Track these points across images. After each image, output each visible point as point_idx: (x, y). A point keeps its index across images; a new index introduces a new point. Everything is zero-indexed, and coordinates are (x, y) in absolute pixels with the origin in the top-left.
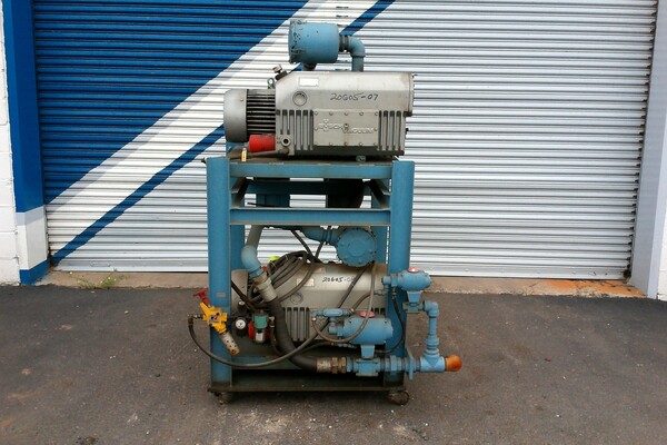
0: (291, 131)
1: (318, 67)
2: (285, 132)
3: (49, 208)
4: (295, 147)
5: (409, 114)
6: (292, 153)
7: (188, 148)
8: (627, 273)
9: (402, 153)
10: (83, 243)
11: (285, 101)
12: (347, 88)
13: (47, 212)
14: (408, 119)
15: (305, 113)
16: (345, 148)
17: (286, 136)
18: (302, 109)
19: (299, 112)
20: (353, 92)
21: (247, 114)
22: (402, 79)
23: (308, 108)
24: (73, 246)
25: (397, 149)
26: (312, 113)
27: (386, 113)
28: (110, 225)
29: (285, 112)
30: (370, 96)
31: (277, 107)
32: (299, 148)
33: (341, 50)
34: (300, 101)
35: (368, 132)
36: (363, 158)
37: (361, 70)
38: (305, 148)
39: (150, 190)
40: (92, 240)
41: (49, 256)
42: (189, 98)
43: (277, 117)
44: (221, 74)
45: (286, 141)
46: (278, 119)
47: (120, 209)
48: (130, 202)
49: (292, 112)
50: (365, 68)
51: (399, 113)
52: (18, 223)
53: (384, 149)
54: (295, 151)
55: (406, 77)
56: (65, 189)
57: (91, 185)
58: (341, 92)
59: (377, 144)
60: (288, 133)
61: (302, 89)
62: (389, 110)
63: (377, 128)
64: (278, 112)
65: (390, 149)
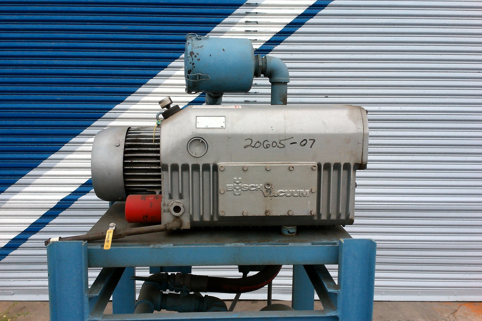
0: (185, 194)
2: (176, 196)
4: (191, 217)
5: (362, 166)
6: (186, 225)
11: (174, 152)
12: (269, 131)
15: (206, 167)
16: (267, 218)
17: (176, 202)
18: (201, 163)
19: (196, 167)
20: (279, 135)
21: (125, 164)
22: (351, 116)
23: (210, 161)
25: (343, 217)
26: (215, 168)
27: (327, 166)
29: (175, 167)
30: (304, 142)
31: (163, 161)
32: (196, 219)
33: (257, 75)
34: (197, 150)
36: (293, 230)
37: (285, 102)
38: (207, 218)
43: (163, 174)
45: (177, 209)
46: (166, 177)
47: (24, 236)
48: (34, 228)
49: (185, 167)
51: (347, 166)
53: (324, 217)
54: (192, 222)
55: (357, 113)
58: (260, 135)
59: (314, 212)
60: (181, 197)
61: (200, 132)
62: (332, 162)
63: (315, 189)
64: (165, 168)
65: (333, 217)
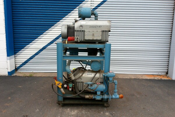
1: (86, 19)
3: (16, 56)
4: (80, 40)
5: (110, 31)
6: (79, 41)
7: (52, 40)
8: (167, 73)
9: (108, 42)
10: (24, 65)
11: (77, 28)
12: (93, 25)
13: (15, 57)
14: (109, 33)
15: (83, 31)
16: (93, 40)
17: (77, 37)
19: (81, 31)
20: (95, 25)
21: (67, 31)
22: (108, 22)
23: (83, 30)
24: (22, 66)
26: (84, 31)
27: (104, 31)
28: (31, 60)
29: (77, 31)
30: (99, 27)
31: (75, 29)
32: (81, 40)
33: (92, 15)
34: (81, 28)
35: (99, 36)
36: (98, 43)
37: (97, 20)
38: (83, 40)
39: (42, 51)
40: (27, 64)
41: (16, 68)
42: (52, 27)
43: (75, 32)
44: (61, 21)
45: (77, 38)
47: (34, 56)
48: (37, 54)
49: (79, 31)
50: (98, 19)
51: (107, 31)
52: (8, 59)
53: (103, 40)
54: (80, 41)
55: (109, 22)
56: (20, 51)
57: (26, 50)
58: (92, 25)
59: (101, 39)
60: (78, 36)
61: (82, 24)
62: (104, 30)
63: (101, 35)
64: (75, 31)
65: (105, 40)
